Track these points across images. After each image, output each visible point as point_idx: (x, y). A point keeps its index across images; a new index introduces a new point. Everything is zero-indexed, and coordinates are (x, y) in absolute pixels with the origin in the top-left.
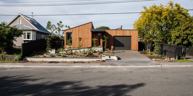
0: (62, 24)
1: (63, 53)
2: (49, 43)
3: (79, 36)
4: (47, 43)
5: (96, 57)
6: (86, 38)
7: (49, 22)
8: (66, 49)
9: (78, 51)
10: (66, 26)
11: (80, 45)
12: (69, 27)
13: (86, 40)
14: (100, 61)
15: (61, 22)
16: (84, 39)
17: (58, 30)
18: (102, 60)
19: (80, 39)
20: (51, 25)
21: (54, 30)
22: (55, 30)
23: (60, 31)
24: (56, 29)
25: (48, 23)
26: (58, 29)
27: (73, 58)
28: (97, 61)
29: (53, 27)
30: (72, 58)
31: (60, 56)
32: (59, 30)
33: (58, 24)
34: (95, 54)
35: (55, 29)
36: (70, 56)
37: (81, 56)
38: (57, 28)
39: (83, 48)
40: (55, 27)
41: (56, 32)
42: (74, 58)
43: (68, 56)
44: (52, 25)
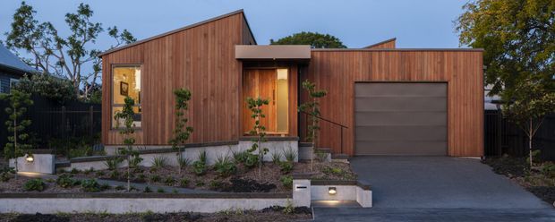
0: (93, 20)
1: (92, 170)
2: (19, 120)
3: (176, 84)
4: (7, 117)
5: (265, 190)
6: (213, 95)
7: (26, 10)
8: (110, 151)
9: (172, 159)
10: (113, 32)
11: (184, 130)
12: (128, 36)
13: (212, 105)
14: (279, 209)
15: (86, 11)
16: (205, 100)
17: (71, 53)
18: (295, 206)
19: (182, 98)
20: (32, 27)
21: (49, 52)
22: (57, 53)
23: (81, 59)
24: (59, 47)
25: (20, 11)
26: (70, 48)
27: (144, 196)
28: (266, 210)
29: (47, 34)
30: (137, 196)
31: (78, 183)
32: (77, 50)
33: (72, 19)
34: (258, 176)
35: (53, 45)
36: (128, 186)
37: (186, 184)
38: (64, 43)
39: (200, 146)
40: (55, 34)
41: (62, 63)
42: (148, 194)
43: (119, 188)
44: (36, 26)
